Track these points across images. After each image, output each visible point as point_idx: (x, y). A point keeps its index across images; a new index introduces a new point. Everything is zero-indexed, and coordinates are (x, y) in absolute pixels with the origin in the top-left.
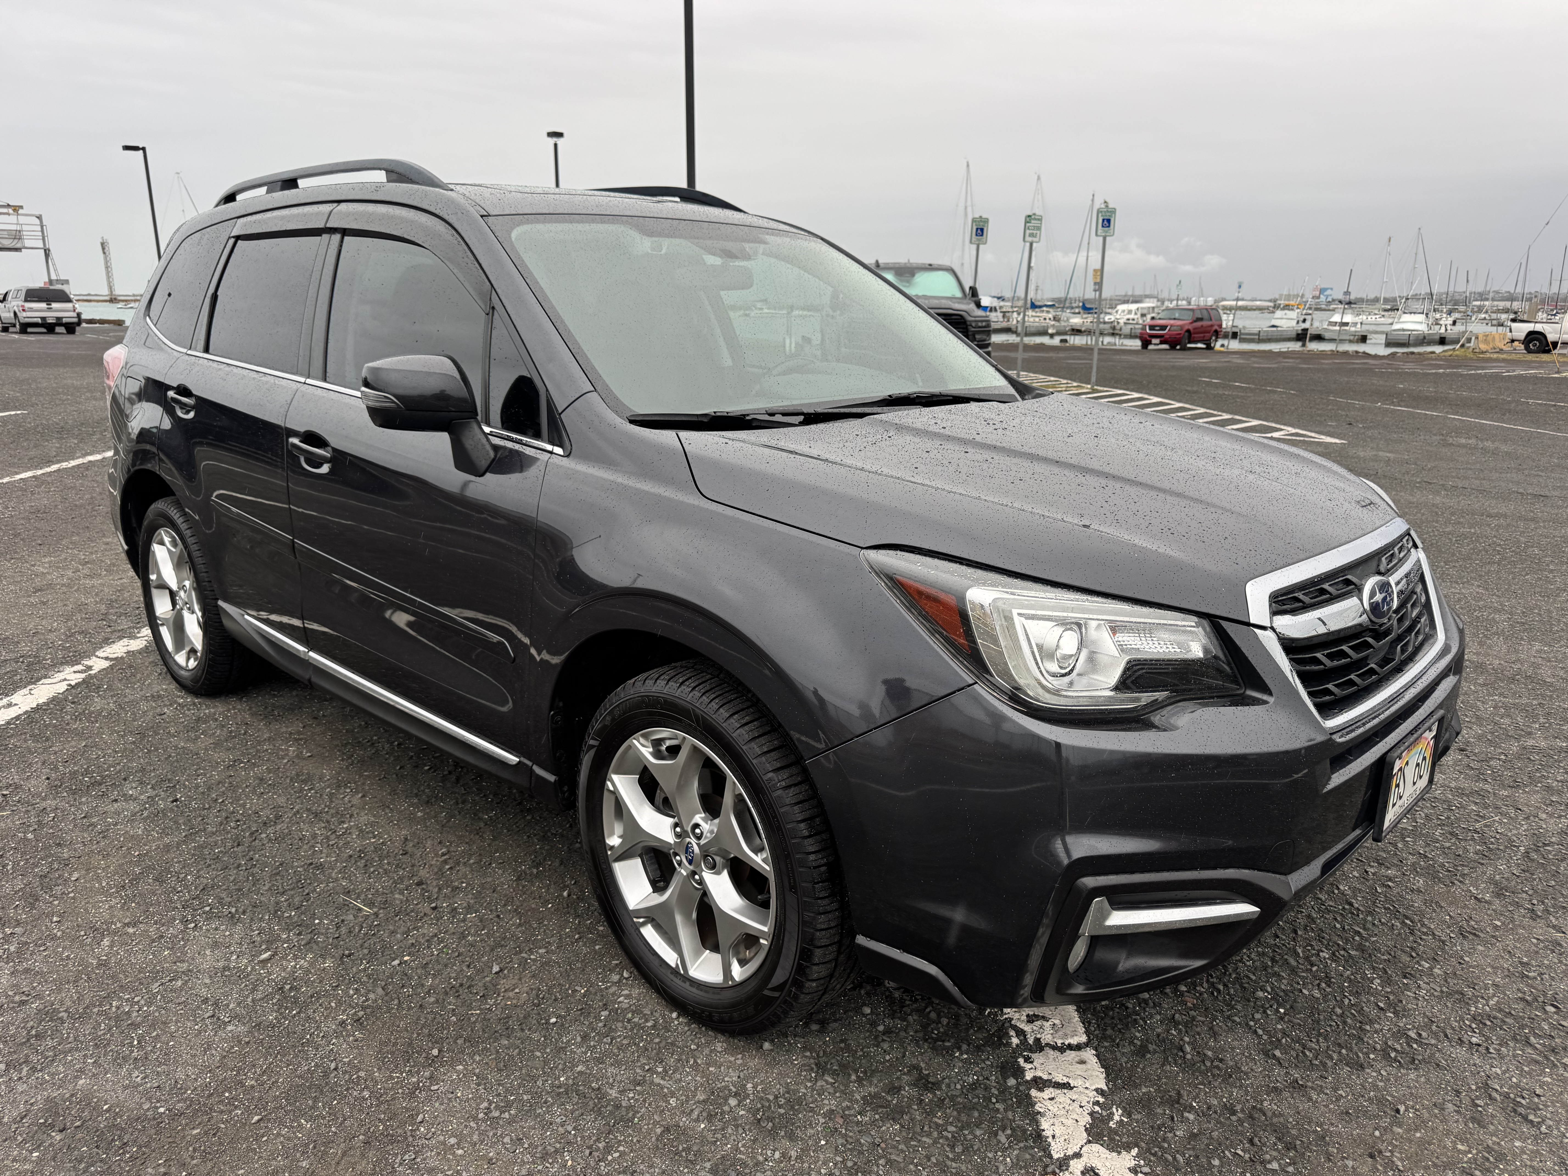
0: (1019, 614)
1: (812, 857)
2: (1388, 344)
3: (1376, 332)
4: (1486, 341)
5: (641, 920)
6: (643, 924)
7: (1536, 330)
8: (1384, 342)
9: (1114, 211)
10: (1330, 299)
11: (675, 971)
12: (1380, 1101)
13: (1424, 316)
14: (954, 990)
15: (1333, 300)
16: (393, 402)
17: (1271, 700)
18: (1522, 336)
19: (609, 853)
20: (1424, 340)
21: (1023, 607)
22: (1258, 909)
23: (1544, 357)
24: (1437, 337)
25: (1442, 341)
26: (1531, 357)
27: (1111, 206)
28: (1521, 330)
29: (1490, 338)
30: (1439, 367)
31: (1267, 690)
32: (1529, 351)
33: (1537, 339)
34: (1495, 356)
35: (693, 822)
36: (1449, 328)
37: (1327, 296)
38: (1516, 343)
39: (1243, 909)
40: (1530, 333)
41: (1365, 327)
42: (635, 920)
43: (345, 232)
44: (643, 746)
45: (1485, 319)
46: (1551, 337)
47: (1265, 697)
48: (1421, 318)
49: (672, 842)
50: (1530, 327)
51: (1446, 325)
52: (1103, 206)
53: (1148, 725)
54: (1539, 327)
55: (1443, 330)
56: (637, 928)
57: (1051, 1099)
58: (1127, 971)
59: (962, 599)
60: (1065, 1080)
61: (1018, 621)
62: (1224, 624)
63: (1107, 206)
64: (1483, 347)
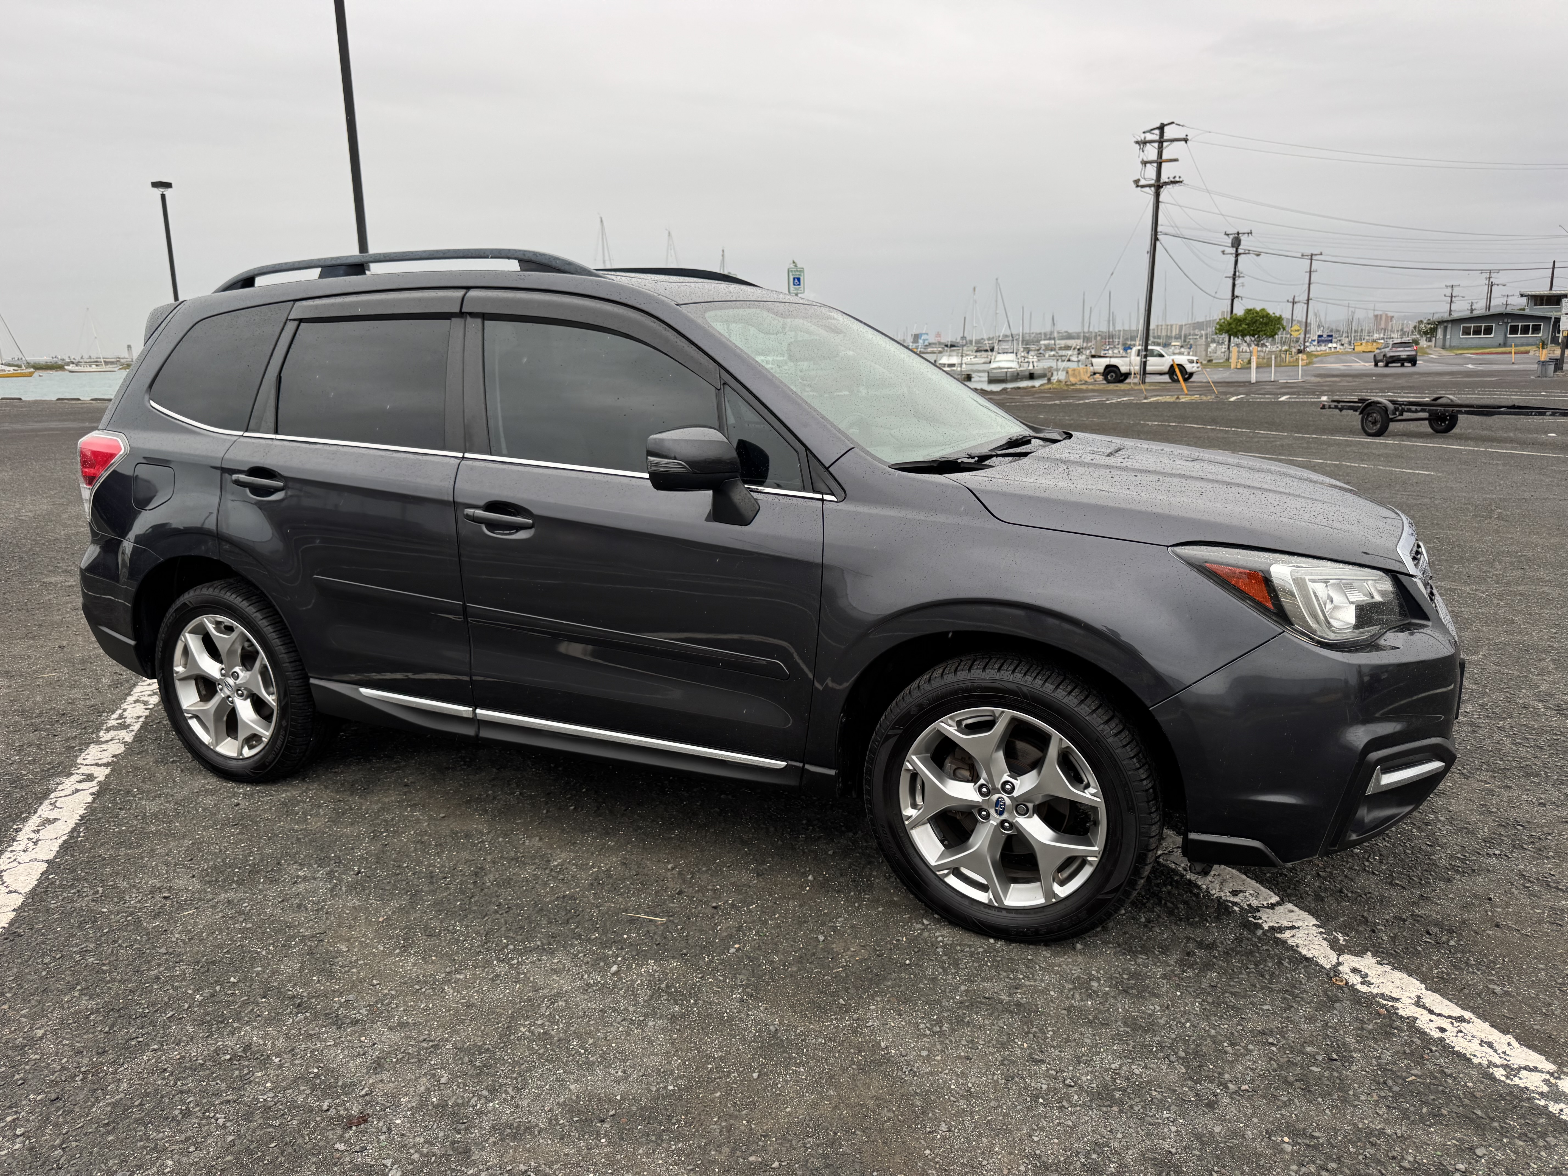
0: (1310, 580)
1: (1145, 782)
2: (991, 381)
3: (979, 371)
4: (1074, 375)
5: (946, 872)
6: (947, 875)
7: (1112, 363)
8: (986, 379)
9: (802, 271)
10: (926, 343)
11: (989, 906)
12: (1476, 896)
13: (1014, 355)
14: (1272, 855)
15: (930, 344)
16: (684, 467)
17: (1430, 623)
18: (1101, 369)
19: (906, 823)
20: (1017, 377)
21: (1311, 574)
22: (1443, 764)
23: (1121, 386)
24: (1027, 373)
25: (1031, 376)
26: (1112, 386)
27: (799, 266)
28: (1100, 364)
29: (1076, 372)
30: (1050, 399)
31: (1427, 618)
32: (1109, 382)
33: (1114, 372)
34: (1084, 387)
35: (1003, 780)
36: (1035, 364)
37: (924, 340)
38: (1097, 375)
39: (1436, 765)
40: (1108, 367)
41: (970, 367)
42: (938, 873)
43: (484, 317)
44: (950, 726)
45: (1054, 356)
46: (1124, 369)
47: (1425, 622)
48: (1012, 357)
49: (980, 800)
50: (1105, 362)
51: (1034, 363)
52: (792, 266)
53: (1377, 648)
54: (1114, 361)
55: (1031, 367)
56: (941, 879)
57: (1293, 936)
58: (1371, 822)
59: (1269, 572)
60: (1290, 924)
61: (1311, 586)
62: (1400, 576)
63: (796, 266)
64: (1073, 380)
